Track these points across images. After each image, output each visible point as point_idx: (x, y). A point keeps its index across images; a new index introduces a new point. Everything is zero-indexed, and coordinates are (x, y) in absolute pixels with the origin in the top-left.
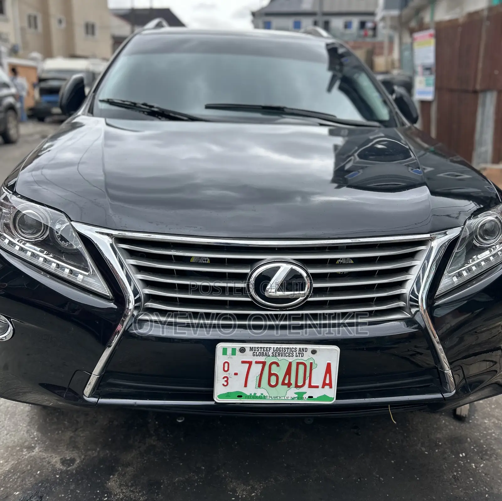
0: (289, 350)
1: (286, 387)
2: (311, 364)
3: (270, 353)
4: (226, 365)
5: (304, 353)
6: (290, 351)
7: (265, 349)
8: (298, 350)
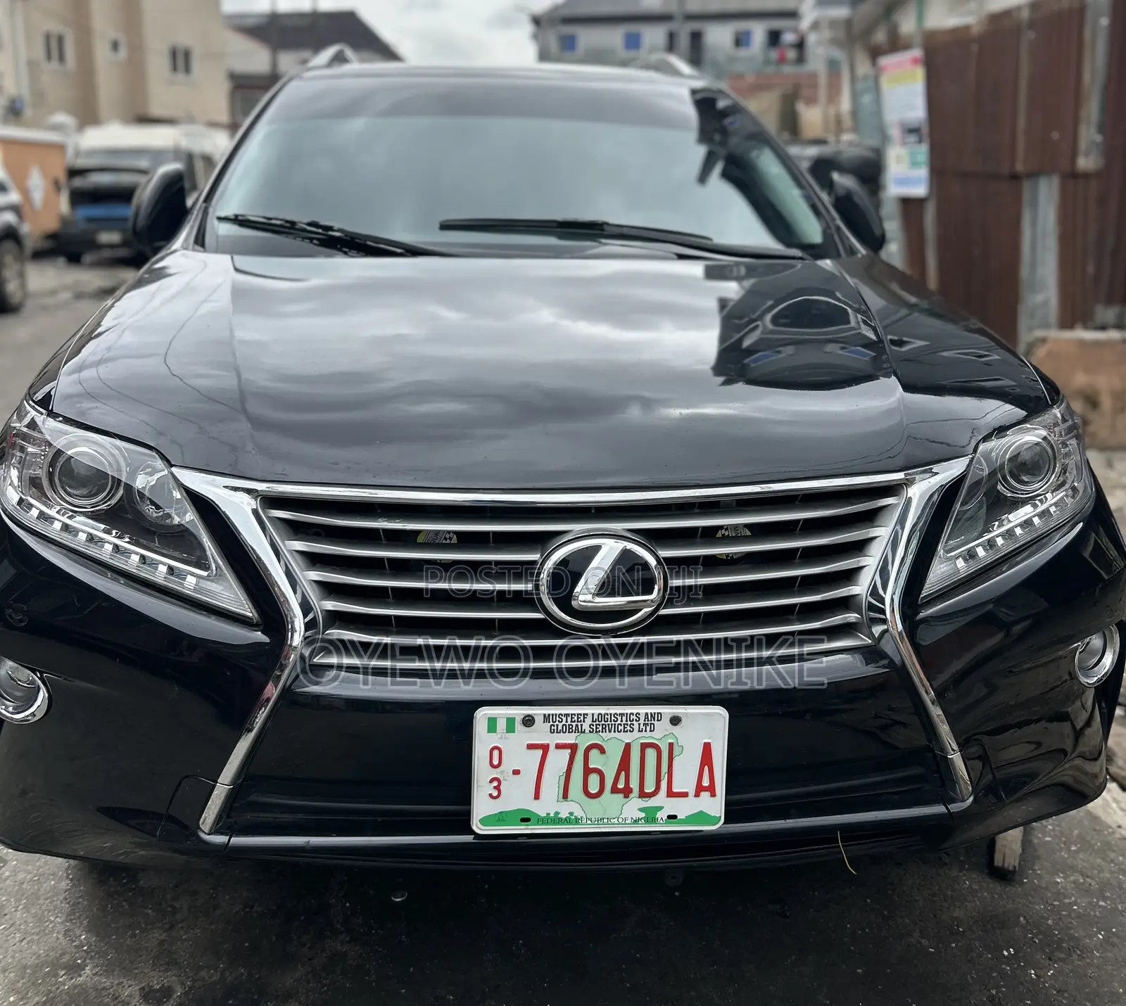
0: (624, 718)
1: (621, 796)
2: (671, 745)
3: (586, 726)
4: (496, 753)
5: (656, 723)
6: (627, 721)
7: (576, 718)
8: (642, 718)
